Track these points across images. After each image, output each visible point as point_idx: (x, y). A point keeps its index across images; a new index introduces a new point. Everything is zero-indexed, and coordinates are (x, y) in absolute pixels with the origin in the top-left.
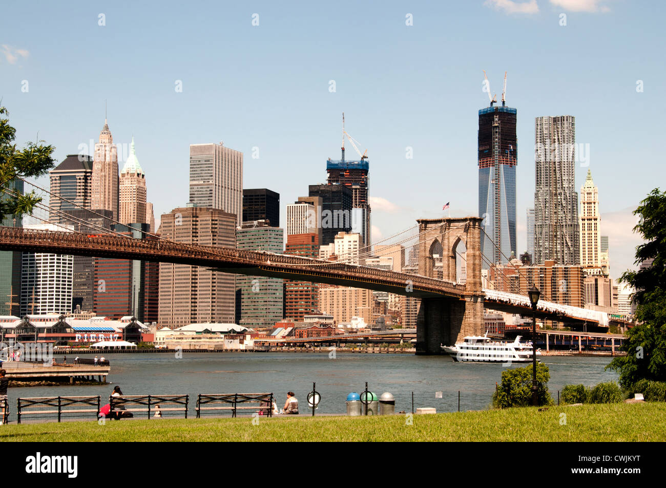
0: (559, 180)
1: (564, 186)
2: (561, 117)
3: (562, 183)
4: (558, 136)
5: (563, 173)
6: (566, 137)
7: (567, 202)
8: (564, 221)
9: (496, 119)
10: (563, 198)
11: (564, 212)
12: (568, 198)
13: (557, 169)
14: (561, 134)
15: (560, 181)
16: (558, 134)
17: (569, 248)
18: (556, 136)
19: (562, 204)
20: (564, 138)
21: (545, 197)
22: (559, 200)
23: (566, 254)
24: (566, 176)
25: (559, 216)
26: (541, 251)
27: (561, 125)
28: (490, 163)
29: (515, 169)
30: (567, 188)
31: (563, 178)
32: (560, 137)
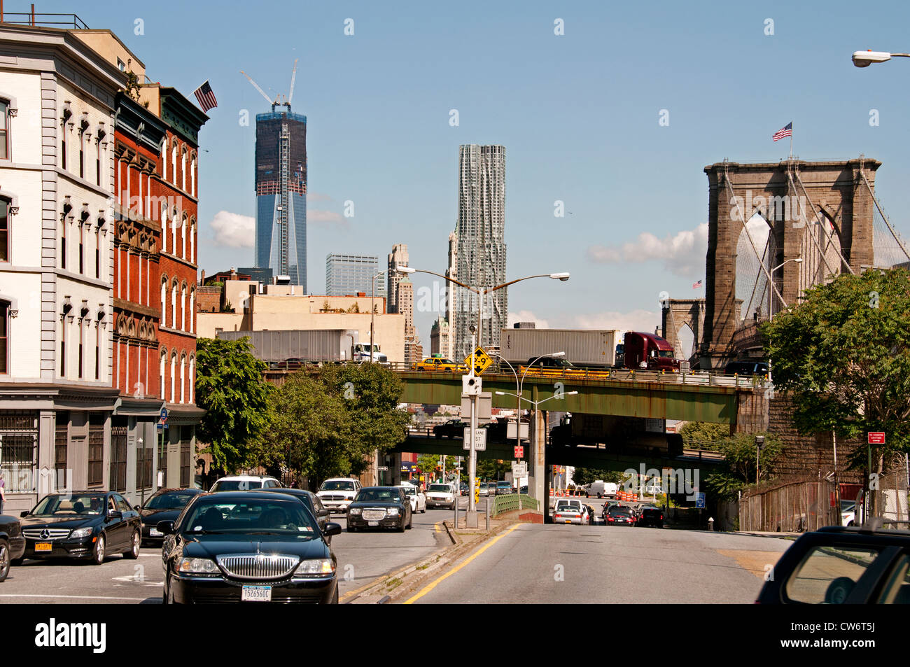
0: (487, 229)
1: (494, 236)
2: (492, 147)
3: (491, 232)
4: (487, 171)
5: (493, 220)
6: (497, 173)
7: (497, 256)
8: (492, 280)
9: (285, 130)
10: (492, 251)
11: (493, 269)
12: (499, 251)
13: (485, 214)
14: (491, 168)
15: (489, 230)
16: (487, 168)
17: (499, 316)
18: (485, 170)
19: (490, 260)
20: (495, 175)
21: (471, 250)
22: (487, 254)
23: (495, 323)
24: (496, 223)
25: (487, 274)
26: (465, 318)
27: (492, 157)
28: (275, 189)
29: (305, 198)
30: (498, 238)
31: (493, 226)
32: (490, 173)
